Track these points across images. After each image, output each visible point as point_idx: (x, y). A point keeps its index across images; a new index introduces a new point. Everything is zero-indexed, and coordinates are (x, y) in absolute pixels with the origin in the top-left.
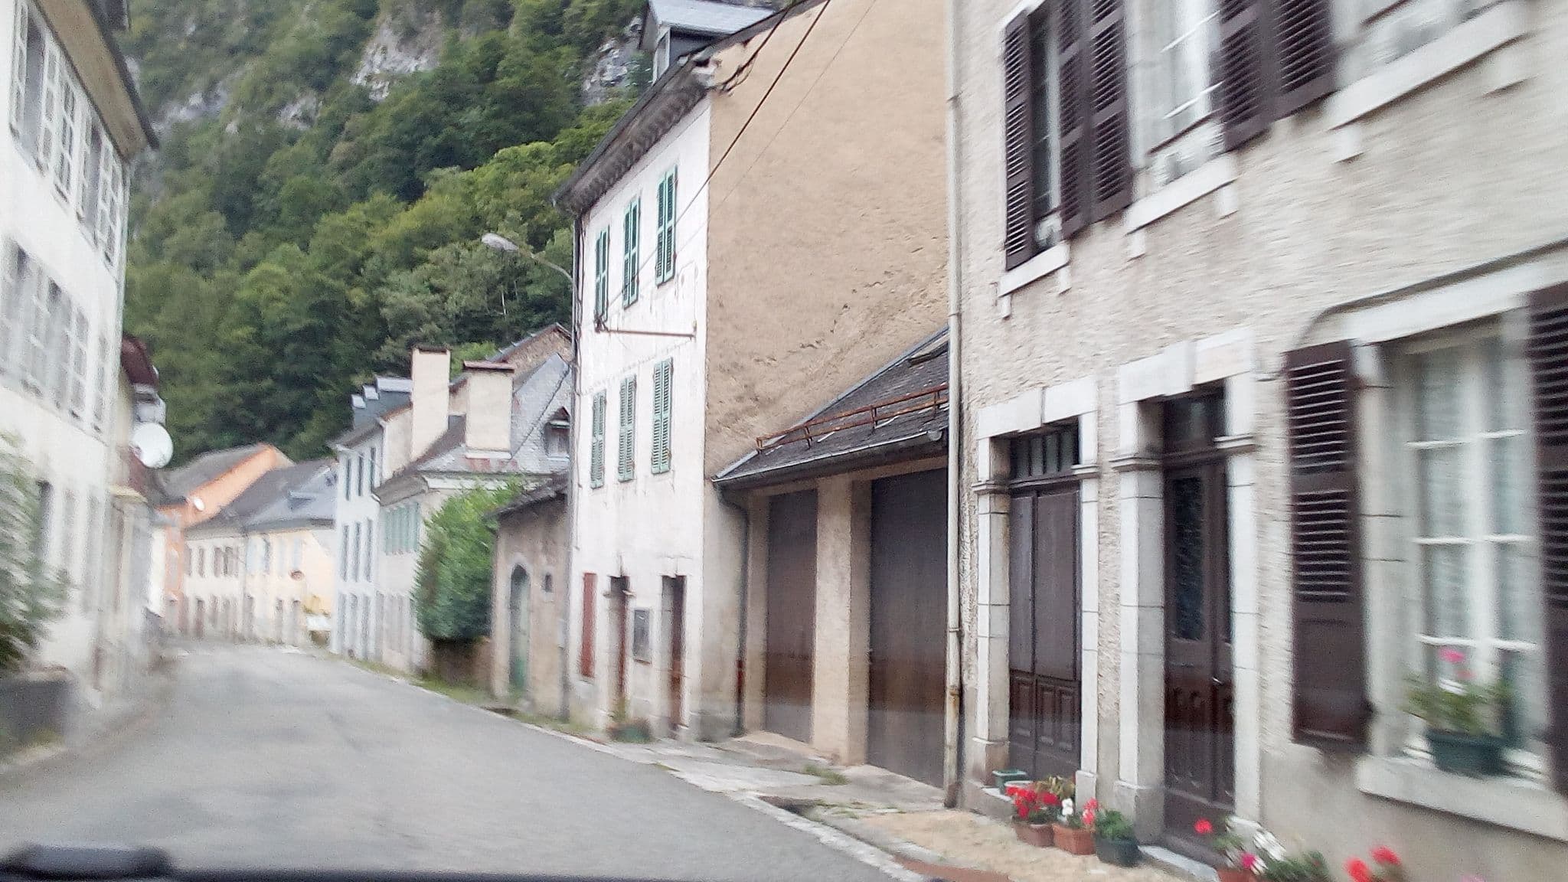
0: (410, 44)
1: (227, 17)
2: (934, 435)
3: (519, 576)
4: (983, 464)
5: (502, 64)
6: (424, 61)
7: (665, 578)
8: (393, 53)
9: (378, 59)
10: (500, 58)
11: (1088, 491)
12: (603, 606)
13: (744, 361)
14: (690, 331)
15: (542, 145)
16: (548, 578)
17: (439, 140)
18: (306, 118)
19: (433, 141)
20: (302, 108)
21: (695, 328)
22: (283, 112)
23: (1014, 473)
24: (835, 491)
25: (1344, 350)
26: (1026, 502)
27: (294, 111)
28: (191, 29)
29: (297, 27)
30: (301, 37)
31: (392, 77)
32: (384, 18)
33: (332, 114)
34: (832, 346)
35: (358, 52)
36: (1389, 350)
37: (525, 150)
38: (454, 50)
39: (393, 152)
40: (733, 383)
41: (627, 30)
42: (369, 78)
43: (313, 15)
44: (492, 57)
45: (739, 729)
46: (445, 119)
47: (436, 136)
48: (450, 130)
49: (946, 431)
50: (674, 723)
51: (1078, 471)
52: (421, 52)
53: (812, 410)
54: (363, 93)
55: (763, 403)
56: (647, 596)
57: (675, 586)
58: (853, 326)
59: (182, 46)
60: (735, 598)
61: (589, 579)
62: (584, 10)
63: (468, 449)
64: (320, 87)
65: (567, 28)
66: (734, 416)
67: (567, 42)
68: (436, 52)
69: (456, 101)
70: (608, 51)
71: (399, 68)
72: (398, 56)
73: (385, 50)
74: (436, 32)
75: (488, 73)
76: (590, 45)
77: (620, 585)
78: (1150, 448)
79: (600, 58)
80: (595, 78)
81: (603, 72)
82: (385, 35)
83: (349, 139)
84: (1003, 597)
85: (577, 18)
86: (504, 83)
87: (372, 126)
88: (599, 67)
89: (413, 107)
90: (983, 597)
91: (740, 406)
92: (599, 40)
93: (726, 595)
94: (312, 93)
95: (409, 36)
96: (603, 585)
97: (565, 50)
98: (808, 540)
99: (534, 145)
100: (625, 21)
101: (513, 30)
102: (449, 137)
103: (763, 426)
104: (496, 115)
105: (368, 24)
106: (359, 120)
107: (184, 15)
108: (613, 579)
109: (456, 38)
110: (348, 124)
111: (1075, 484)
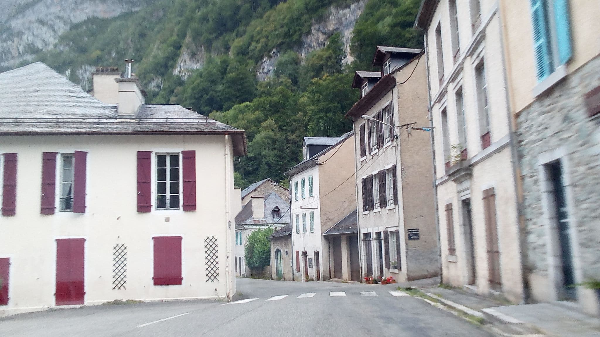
0: (194, 59)
1: (127, 49)
2: (356, 232)
3: (278, 251)
4: (362, 237)
5: (228, 68)
6: (199, 64)
7: (315, 252)
8: (188, 62)
9: (183, 64)
10: (227, 66)
11: (372, 241)
12: (301, 257)
13: (327, 213)
14: (317, 208)
15: (248, 103)
16: (287, 252)
17: (208, 97)
18: (158, 86)
19: (206, 97)
20: (157, 83)
21: (318, 207)
22: (150, 85)
23: (366, 238)
24: (344, 238)
25: (388, 231)
26: (367, 242)
27: (154, 84)
28: (114, 55)
29: (153, 53)
30: (155, 57)
31: (188, 70)
32: (184, 50)
33: (169, 86)
34: (343, 209)
35: (175, 62)
36: (391, 232)
37: (243, 105)
38: (210, 61)
39: (193, 101)
40: (325, 217)
41: (271, 54)
42: (180, 72)
43: (158, 49)
44: (225, 66)
45: (330, 278)
46: (210, 89)
47: (207, 94)
48: (211, 92)
49: (357, 232)
50: (318, 279)
51: (371, 239)
52: (198, 61)
53: (339, 221)
54: (179, 78)
55: (331, 220)
56: (311, 255)
57: (317, 254)
58: (346, 205)
59: (111, 61)
60: (328, 255)
61: (297, 252)
62: (256, 47)
63: (254, 218)
64: (162, 75)
65: (250, 54)
66: (326, 223)
67: (250, 58)
68: (203, 61)
69: (213, 82)
70: (265, 61)
71: (190, 68)
72: (190, 63)
73: (185, 61)
74: (202, 54)
75: (224, 71)
76: (258, 59)
77: (305, 253)
78: (377, 237)
79: (262, 64)
80: (261, 71)
81: (263, 69)
82: (185, 56)
83: (176, 96)
84: (365, 254)
85: (254, 50)
86: (231, 75)
87: (184, 91)
88: (262, 67)
89: (198, 84)
90: (363, 254)
91: (327, 221)
92: (262, 58)
93: (326, 255)
94: (160, 77)
95: (193, 56)
96: (301, 253)
97: (250, 61)
98: (340, 245)
99: (245, 103)
100: (270, 51)
101: (231, 55)
102: (212, 94)
103: (331, 225)
104: (228, 87)
105: (178, 52)
106: (179, 89)
107: (111, 49)
108: (303, 252)
109: (211, 57)
110: (175, 91)
111: (371, 240)
